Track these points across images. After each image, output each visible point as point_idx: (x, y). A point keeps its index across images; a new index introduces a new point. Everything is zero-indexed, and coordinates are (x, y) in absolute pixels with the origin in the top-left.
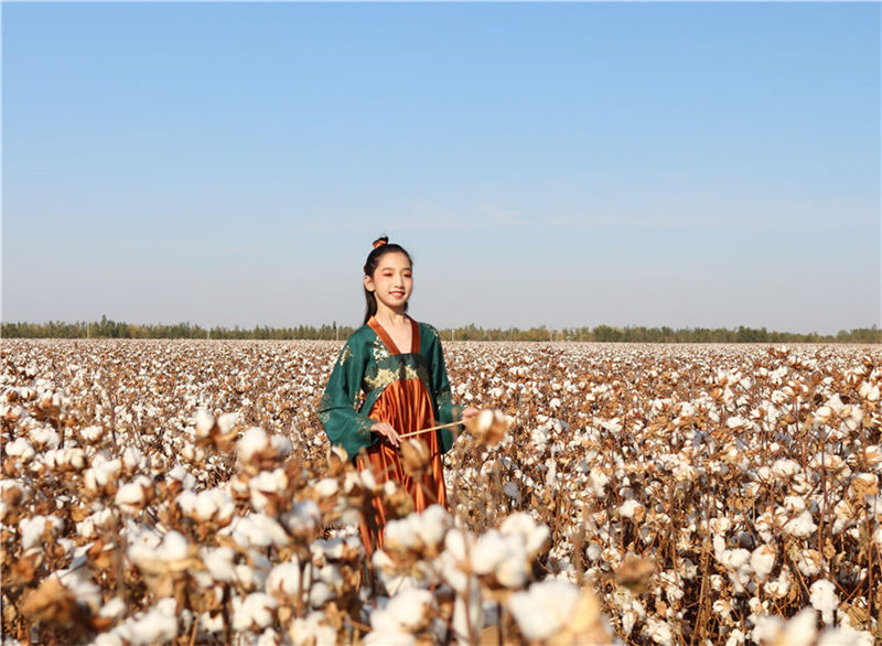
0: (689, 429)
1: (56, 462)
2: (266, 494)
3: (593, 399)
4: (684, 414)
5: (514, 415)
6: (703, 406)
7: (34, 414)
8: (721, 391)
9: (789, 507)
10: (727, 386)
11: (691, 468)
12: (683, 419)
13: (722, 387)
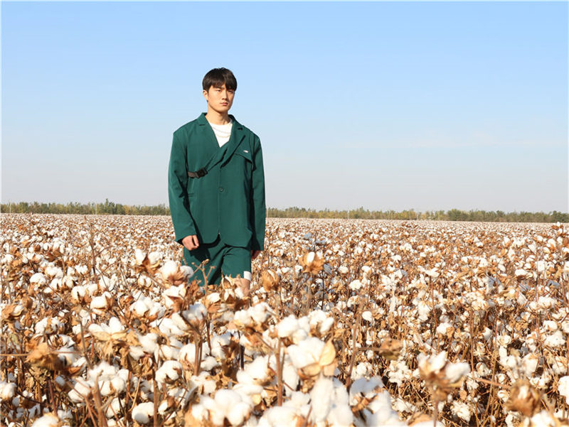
0: (484, 276)
2: (174, 298)
3: (425, 256)
4: (481, 266)
6: (494, 261)
7: (47, 257)
8: (506, 251)
9: (546, 328)
11: (484, 302)
12: (480, 269)
13: (507, 248)
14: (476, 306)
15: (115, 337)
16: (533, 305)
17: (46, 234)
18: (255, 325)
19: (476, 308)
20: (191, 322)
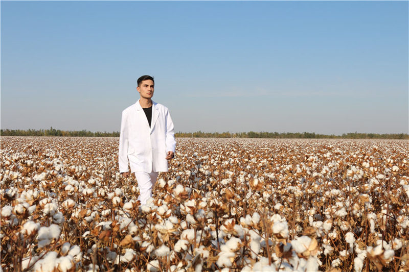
0: (300, 178)
2: (190, 207)
4: (298, 172)
6: (305, 169)
9: (337, 206)
11: (301, 192)
12: (298, 173)
14: (297, 195)
15: (170, 231)
16: (327, 193)
17: (45, 155)
18: (253, 225)
19: (297, 196)
20: (198, 220)
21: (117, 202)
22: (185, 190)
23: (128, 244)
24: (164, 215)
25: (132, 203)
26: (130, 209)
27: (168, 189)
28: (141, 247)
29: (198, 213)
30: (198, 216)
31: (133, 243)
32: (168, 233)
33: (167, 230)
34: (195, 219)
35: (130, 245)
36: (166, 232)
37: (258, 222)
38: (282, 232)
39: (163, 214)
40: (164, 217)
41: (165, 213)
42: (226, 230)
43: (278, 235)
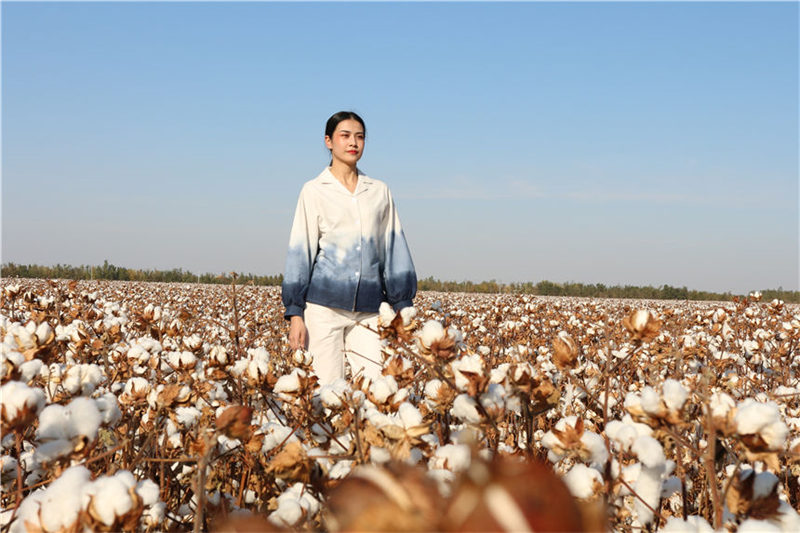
1: (180, 361)
4: (687, 345)
5: (525, 345)
6: (703, 339)
7: (139, 324)
8: (720, 326)
10: (725, 322)
12: (687, 349)
13: (720, 322)
15: (413, 433)
18: (668, 414)
20: (488, 411)
21: (259, 373)
22: (447, 336)
23: (293, 467)
24: (387, 403)
25: (299, 376)
26: (293, 393)
27: (400, 329)
28: (327, 478)
29: (490, 393)
30: (486, 402)
31: (306, 463)
32: (408, 437)
33: (405, 430)
34: (481, 409)
35: (297, 469)
36: (403, 436)
37: (680, 407)
38: (766, 430)
39: (384, 401)
40: (388, 407)
41: (391, 397)
42: (558, 446)
43: (755, 440)
